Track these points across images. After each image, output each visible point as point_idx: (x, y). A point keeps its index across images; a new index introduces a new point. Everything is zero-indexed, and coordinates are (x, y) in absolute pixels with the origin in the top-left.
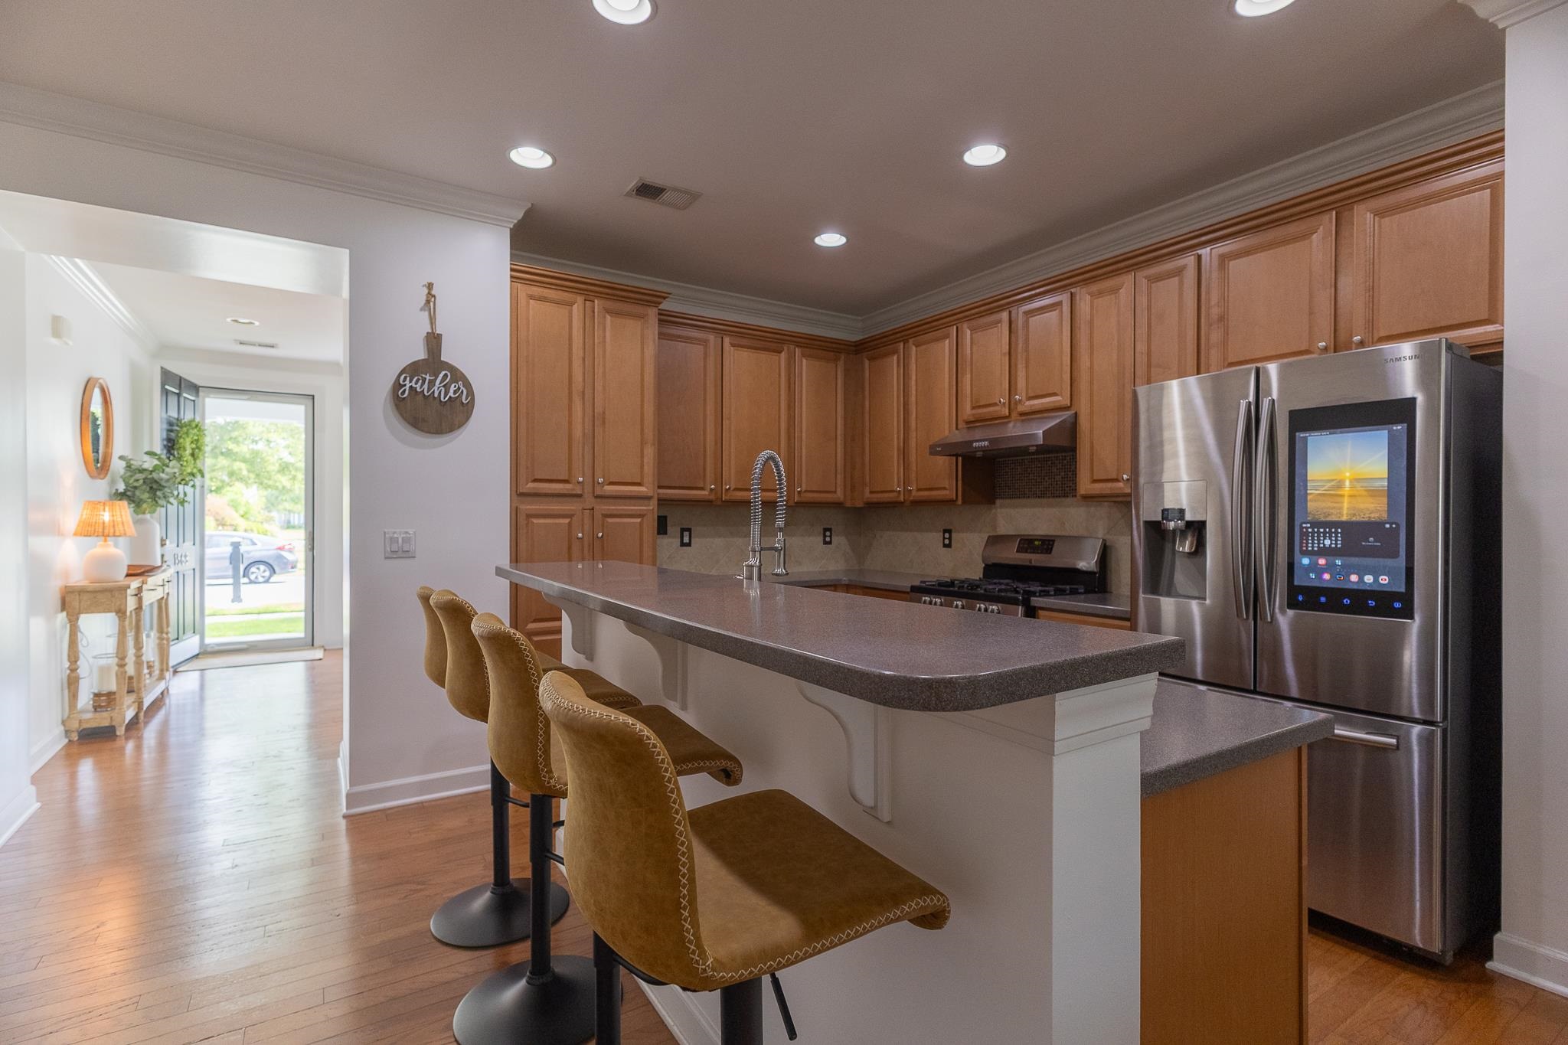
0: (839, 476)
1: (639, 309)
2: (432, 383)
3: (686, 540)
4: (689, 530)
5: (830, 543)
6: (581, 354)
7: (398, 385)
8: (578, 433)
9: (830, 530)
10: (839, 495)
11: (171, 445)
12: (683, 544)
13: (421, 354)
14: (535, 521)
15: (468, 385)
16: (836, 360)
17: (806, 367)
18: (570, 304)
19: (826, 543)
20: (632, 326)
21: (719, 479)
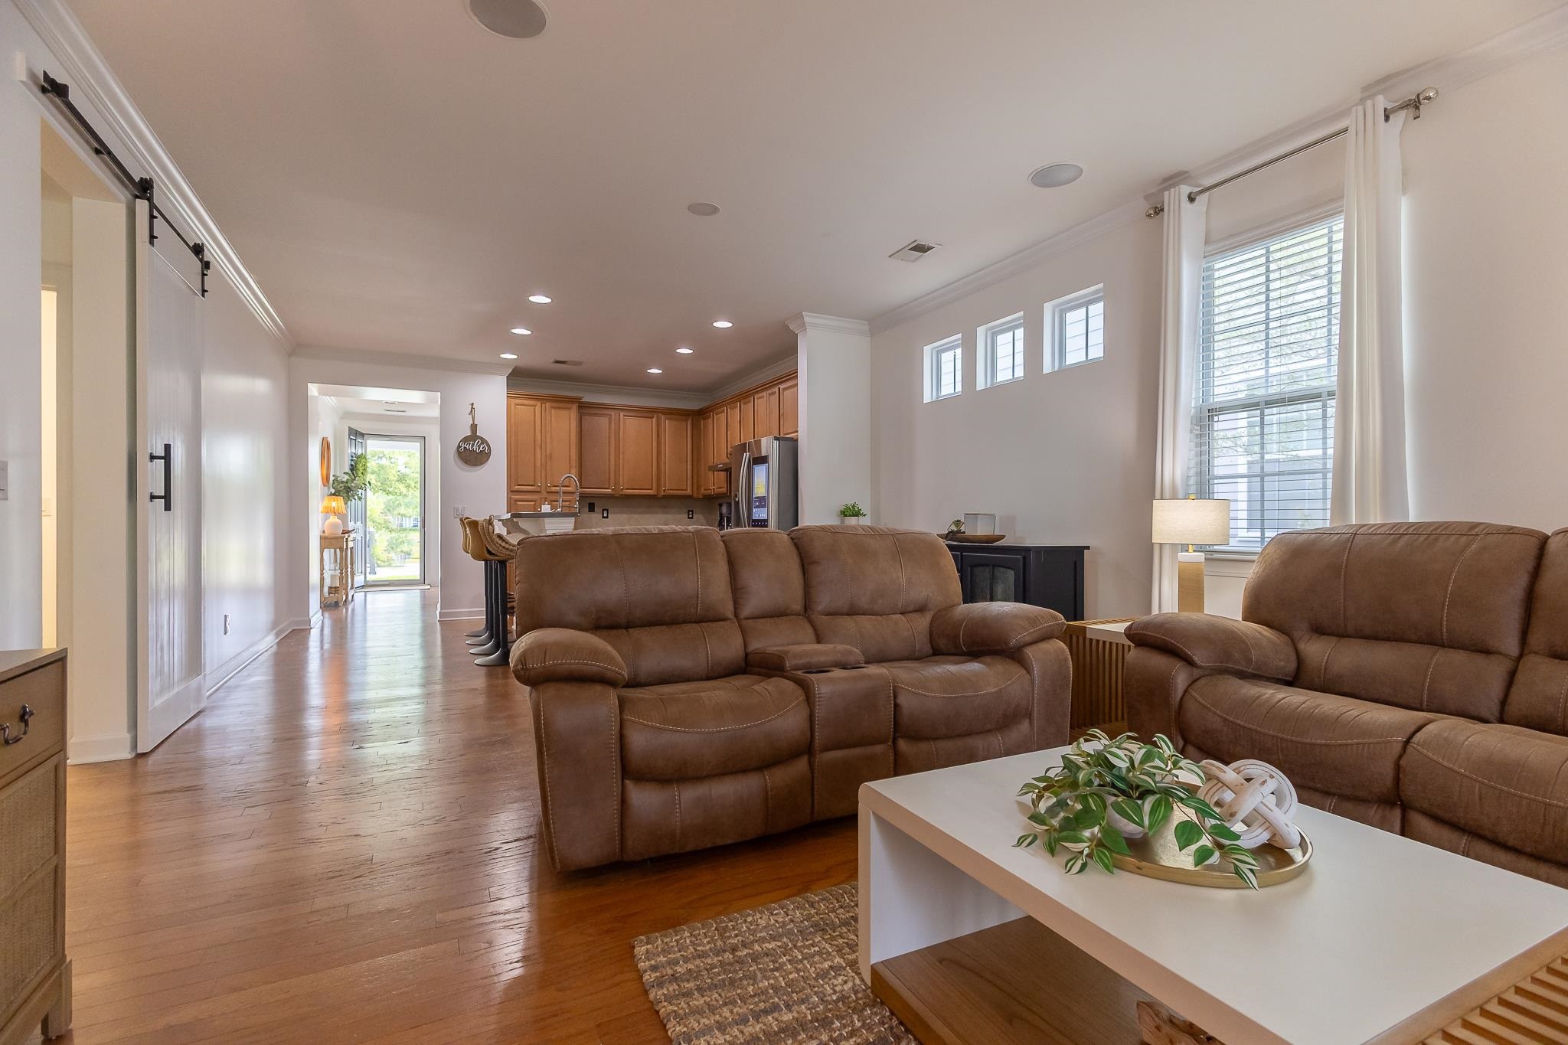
0: (689, 482)
1: (569, 405)
2: (473, 445)
3: (605, 515)
4: (607, 510)
5: (692, 518)
6: (540, 428)
7: (459, 447)
8: (538, 464)
9: (692, 511)
10: (689, 492)
11: (353, 468)
12: (603, 517)
13: (469, 434)
14: (518, 503)
15: (488, 445)
16: (686, 420)
17: (668, 425)
18: (535, 406)
19: (689, 518)
20: (564, 413)
21: (617, 483)
